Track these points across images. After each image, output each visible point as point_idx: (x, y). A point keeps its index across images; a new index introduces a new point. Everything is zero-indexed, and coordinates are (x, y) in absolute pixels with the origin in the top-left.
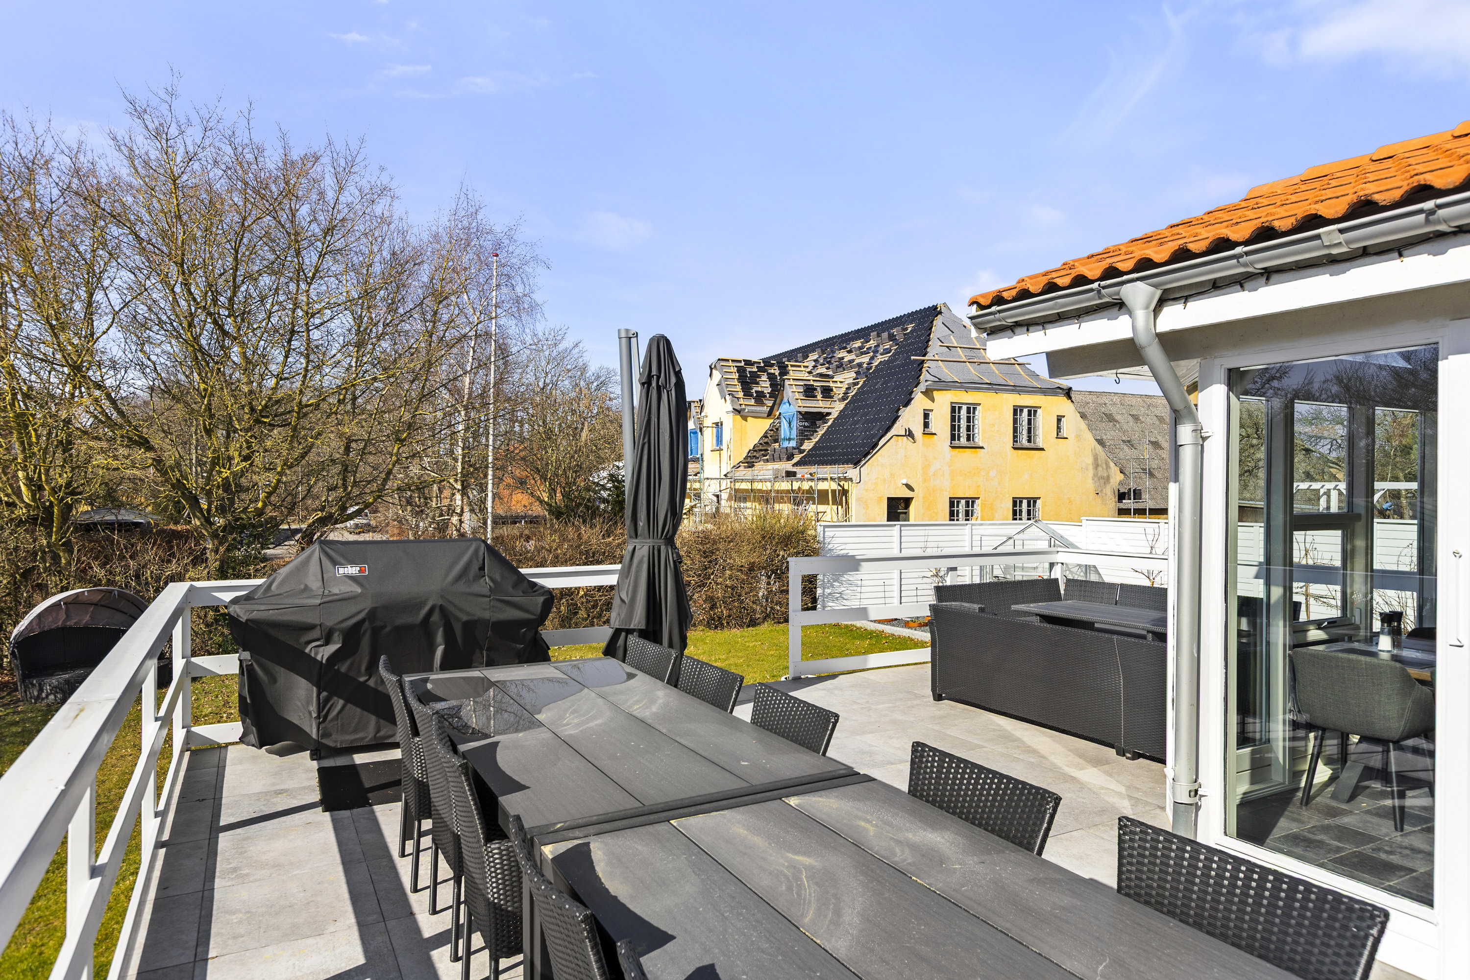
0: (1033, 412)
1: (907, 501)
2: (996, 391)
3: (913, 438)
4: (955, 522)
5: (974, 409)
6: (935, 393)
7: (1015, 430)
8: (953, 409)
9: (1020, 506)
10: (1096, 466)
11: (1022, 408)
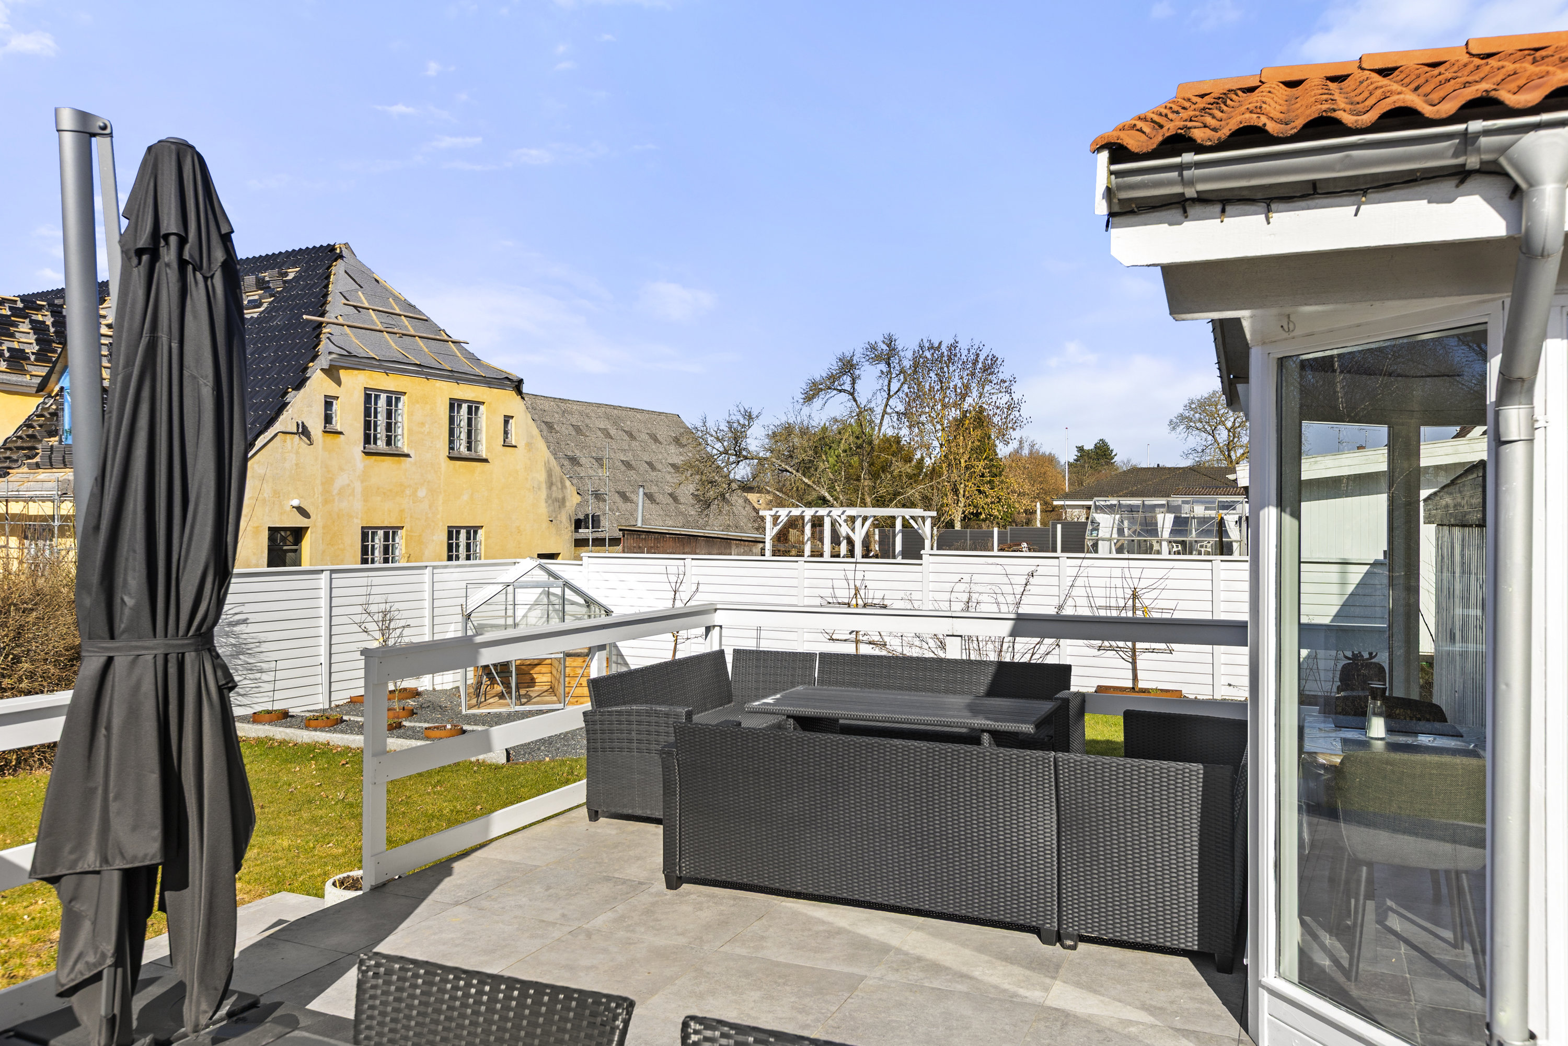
0: (474, 408)
1: (298, 534)
2: (428, 376)
3: (309, 439)
4: (369, 566)
5: (398, 399)
6: (342, 373)
7: (451, 432)
8: (368, 397)
9: (457, 538)
10: (550, 484)
11: (460, 402)
